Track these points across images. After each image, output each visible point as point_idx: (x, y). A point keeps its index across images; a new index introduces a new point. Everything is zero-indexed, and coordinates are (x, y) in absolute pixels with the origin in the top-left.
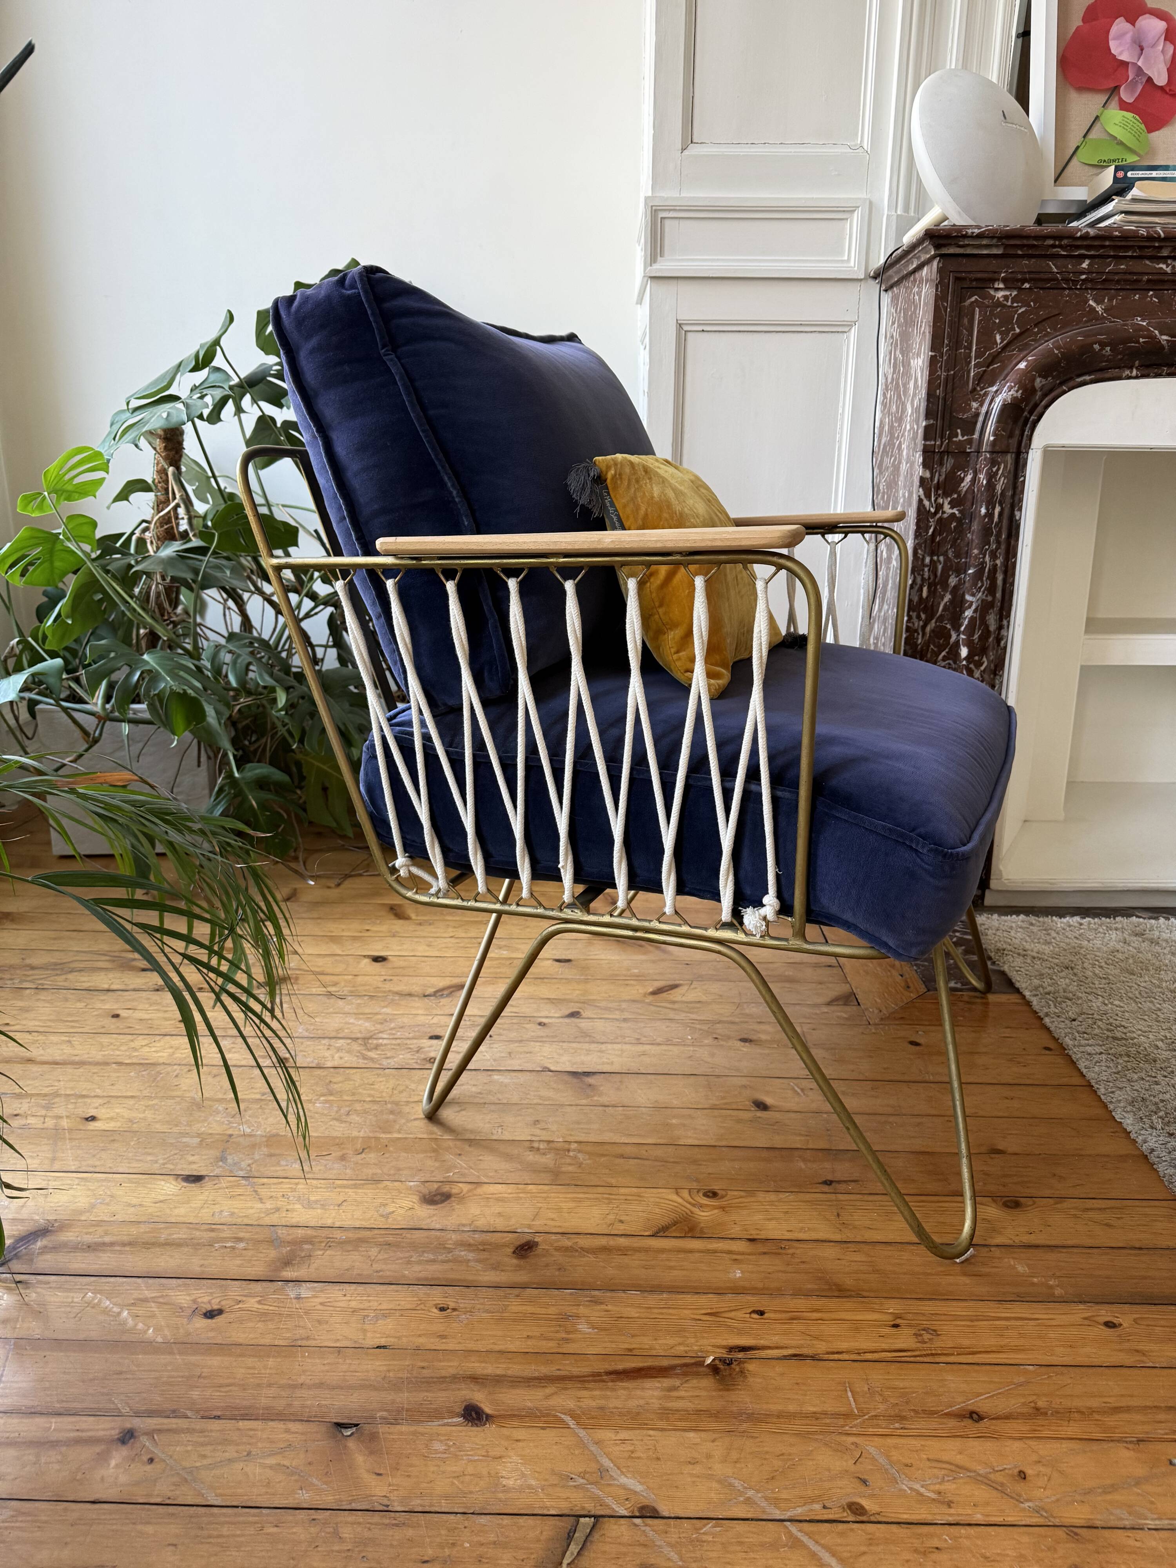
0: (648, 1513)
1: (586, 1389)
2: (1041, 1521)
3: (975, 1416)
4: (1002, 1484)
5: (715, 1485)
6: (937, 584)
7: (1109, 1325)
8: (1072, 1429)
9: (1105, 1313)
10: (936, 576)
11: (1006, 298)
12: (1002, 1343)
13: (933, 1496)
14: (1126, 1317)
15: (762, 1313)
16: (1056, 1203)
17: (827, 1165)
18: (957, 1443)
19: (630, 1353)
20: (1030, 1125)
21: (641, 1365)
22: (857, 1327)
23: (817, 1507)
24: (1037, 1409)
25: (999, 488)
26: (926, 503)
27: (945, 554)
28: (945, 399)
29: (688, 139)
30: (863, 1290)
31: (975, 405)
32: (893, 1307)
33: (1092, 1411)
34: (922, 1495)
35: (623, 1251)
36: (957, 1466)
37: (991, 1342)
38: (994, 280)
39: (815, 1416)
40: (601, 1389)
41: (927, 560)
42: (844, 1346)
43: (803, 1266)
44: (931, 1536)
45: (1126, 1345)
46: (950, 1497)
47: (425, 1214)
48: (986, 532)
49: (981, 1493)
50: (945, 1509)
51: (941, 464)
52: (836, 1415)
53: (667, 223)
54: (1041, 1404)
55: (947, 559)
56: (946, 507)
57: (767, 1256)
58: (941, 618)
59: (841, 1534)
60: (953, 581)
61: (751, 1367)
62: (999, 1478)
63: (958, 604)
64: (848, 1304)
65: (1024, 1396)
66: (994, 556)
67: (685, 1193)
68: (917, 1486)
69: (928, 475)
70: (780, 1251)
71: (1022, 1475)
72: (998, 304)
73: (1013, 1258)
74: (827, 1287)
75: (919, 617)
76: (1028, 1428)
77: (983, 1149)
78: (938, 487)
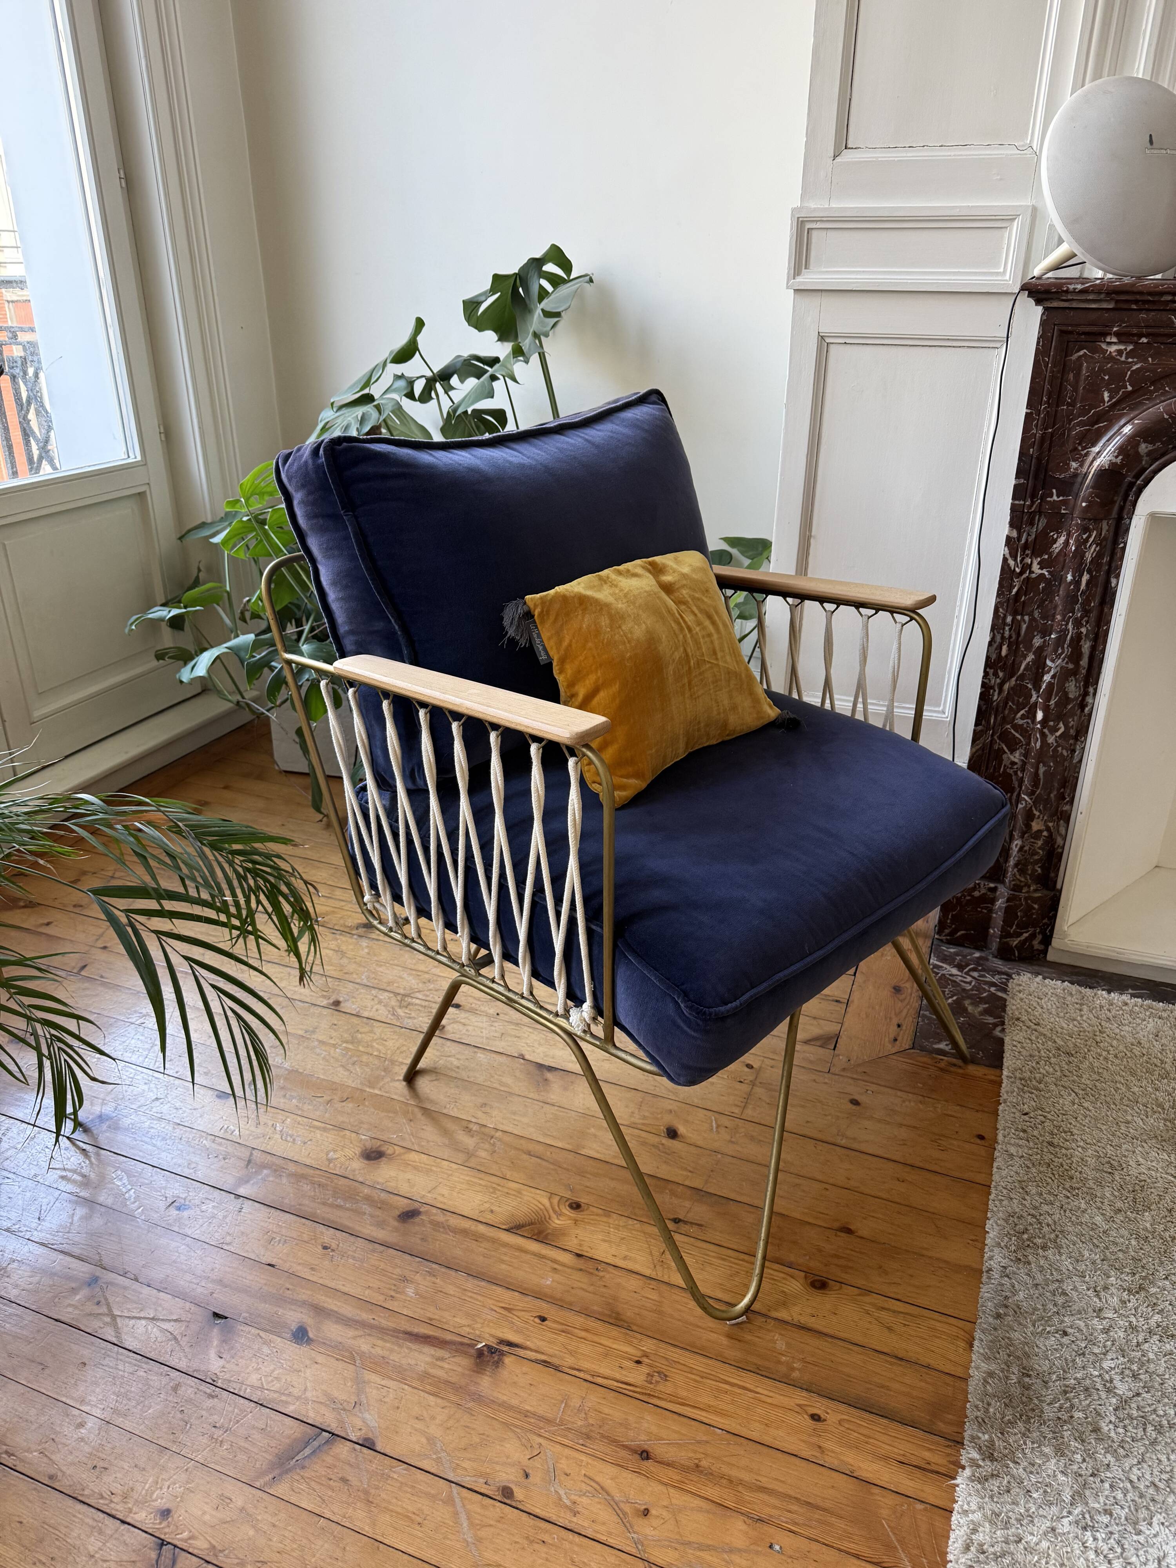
0: (368, 1444)
1: (382, 1339)
2: (633, 1551)
3: (645, 1455)
4: (625, 1514)
5: (424, 1440)
6: (1018, 644)
7: (815, 1418)
8: (712, 1492)
9: (819, 1406)
10: (1018, 634)
11: (1120, 352)
12: (711, 1403)
13: (568, 1503)
14: (833, 1413)
15: (543, 1319)
16: (859, 1295)
17: (687, 1204)
18: (612, 1470)
19: (430, 1323)
20: (899, 1213)
21: (431, 1333)
22: (607, 1353)
23: (482, 1481)
24: (697, 1466)
25: (1088, 557)
26: (1011, 563)
27: (1031, 614)
28: (1039, 459)
29: (842, 144)
30: (635, 1325)
31: (1074, 465)
32: (648, 1345)
33: (741, 1482)
34: (560, 1499)
35: (478, 1238)
36: (602, 1488)
37: (705, 1399)
38: (1105, 335)
39: (526, 1414)
40: (393, 1343)
41: (1009, 619)
42: (586, 1365)
43: (604, 1290)
44: (547, 1531)
45: (814, 1440)
46: (579, 1508)
47: (357, 1166)
48: (1071, 599)
49: (605, 1515)
50: (569, 1516)
51: (1031, 523)
52: (541, 1418)
53: (815, 234)
54: (704, 1463)
55: (1032, 619)
56: (1036, 567)
57: (580, 1273)
58: (1022, 677)
59: (484, 1507)
60: (1037, 642)
61: (508, 1360)
62: (627, 1508)
63: (1039, 668)
64: (615, 1332)
65: (695, 1452)
66: (1078, 624)
67: (555, 1200)
68: (562, 1492)
69: (1015, 534)
70: (596, 1272)
71: (646, 1513)
72: (1111, 358)
73: (780, 1334)
74: (609, 1313)
75: (996, 675)
76: (678, 1478)
77: (836, 1225)
78: (1026, 547)
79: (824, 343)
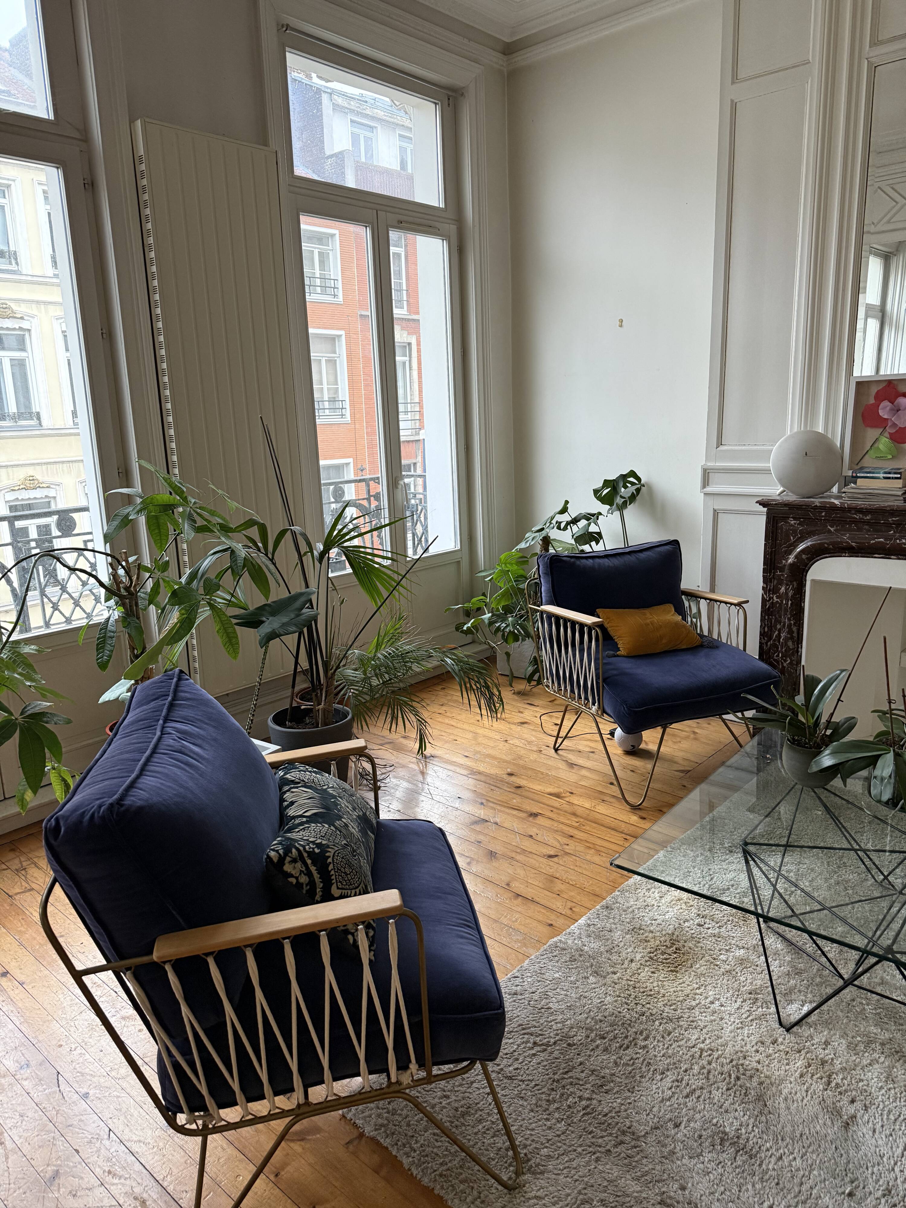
0: (496, 824)
1: (504, 808)
3: (572, 837)
4: (562, 844)
5: (512, 825)
6: (771, 628)
10: (771, 623)
11: (795, 523)
13: (547, 840)
15: (553, 811)
18: (561, 837)
19: (519, 807)
22: (569, 820)
23: (525, 833)
25: (790, 594)
26: (765, 596)
27: (775, 616)
28: (771, 559)
29: (720, 443)
31: (784, 562)
34: (545, 839)
36: (557, 839)
38: (789, 518)
39: (541, 825)
40: (508, 809)
41: (766, 617)
42: (562, 820)
43: (574, 809)
44: (537, 842)
46: (550, 841)
47: (505, 777)
48: (786, 610)
51: (771, 582)
52: (545, 827)
53: (710, 474)
54: (588, 840)
55: (776, 618)
56: (775, 598)
58: (774, 640)
60: (778, 627)
61: (540, 816)
63: (779, 636)
65: (586, 838)
66: (789, 619)
67: (565, 791)
69: (765, 586)
72: (792, 525)
75: (764, 639)
78: (770, 590)
79: (716, 513)
